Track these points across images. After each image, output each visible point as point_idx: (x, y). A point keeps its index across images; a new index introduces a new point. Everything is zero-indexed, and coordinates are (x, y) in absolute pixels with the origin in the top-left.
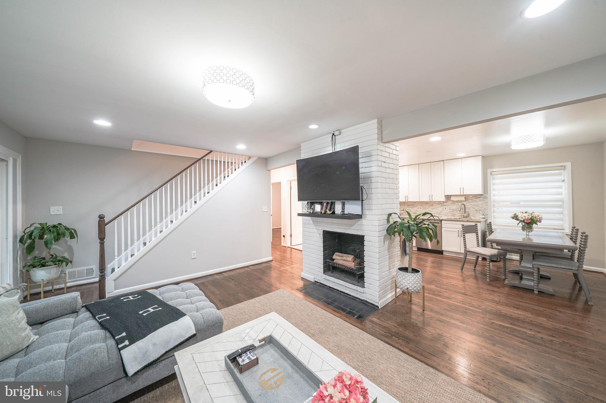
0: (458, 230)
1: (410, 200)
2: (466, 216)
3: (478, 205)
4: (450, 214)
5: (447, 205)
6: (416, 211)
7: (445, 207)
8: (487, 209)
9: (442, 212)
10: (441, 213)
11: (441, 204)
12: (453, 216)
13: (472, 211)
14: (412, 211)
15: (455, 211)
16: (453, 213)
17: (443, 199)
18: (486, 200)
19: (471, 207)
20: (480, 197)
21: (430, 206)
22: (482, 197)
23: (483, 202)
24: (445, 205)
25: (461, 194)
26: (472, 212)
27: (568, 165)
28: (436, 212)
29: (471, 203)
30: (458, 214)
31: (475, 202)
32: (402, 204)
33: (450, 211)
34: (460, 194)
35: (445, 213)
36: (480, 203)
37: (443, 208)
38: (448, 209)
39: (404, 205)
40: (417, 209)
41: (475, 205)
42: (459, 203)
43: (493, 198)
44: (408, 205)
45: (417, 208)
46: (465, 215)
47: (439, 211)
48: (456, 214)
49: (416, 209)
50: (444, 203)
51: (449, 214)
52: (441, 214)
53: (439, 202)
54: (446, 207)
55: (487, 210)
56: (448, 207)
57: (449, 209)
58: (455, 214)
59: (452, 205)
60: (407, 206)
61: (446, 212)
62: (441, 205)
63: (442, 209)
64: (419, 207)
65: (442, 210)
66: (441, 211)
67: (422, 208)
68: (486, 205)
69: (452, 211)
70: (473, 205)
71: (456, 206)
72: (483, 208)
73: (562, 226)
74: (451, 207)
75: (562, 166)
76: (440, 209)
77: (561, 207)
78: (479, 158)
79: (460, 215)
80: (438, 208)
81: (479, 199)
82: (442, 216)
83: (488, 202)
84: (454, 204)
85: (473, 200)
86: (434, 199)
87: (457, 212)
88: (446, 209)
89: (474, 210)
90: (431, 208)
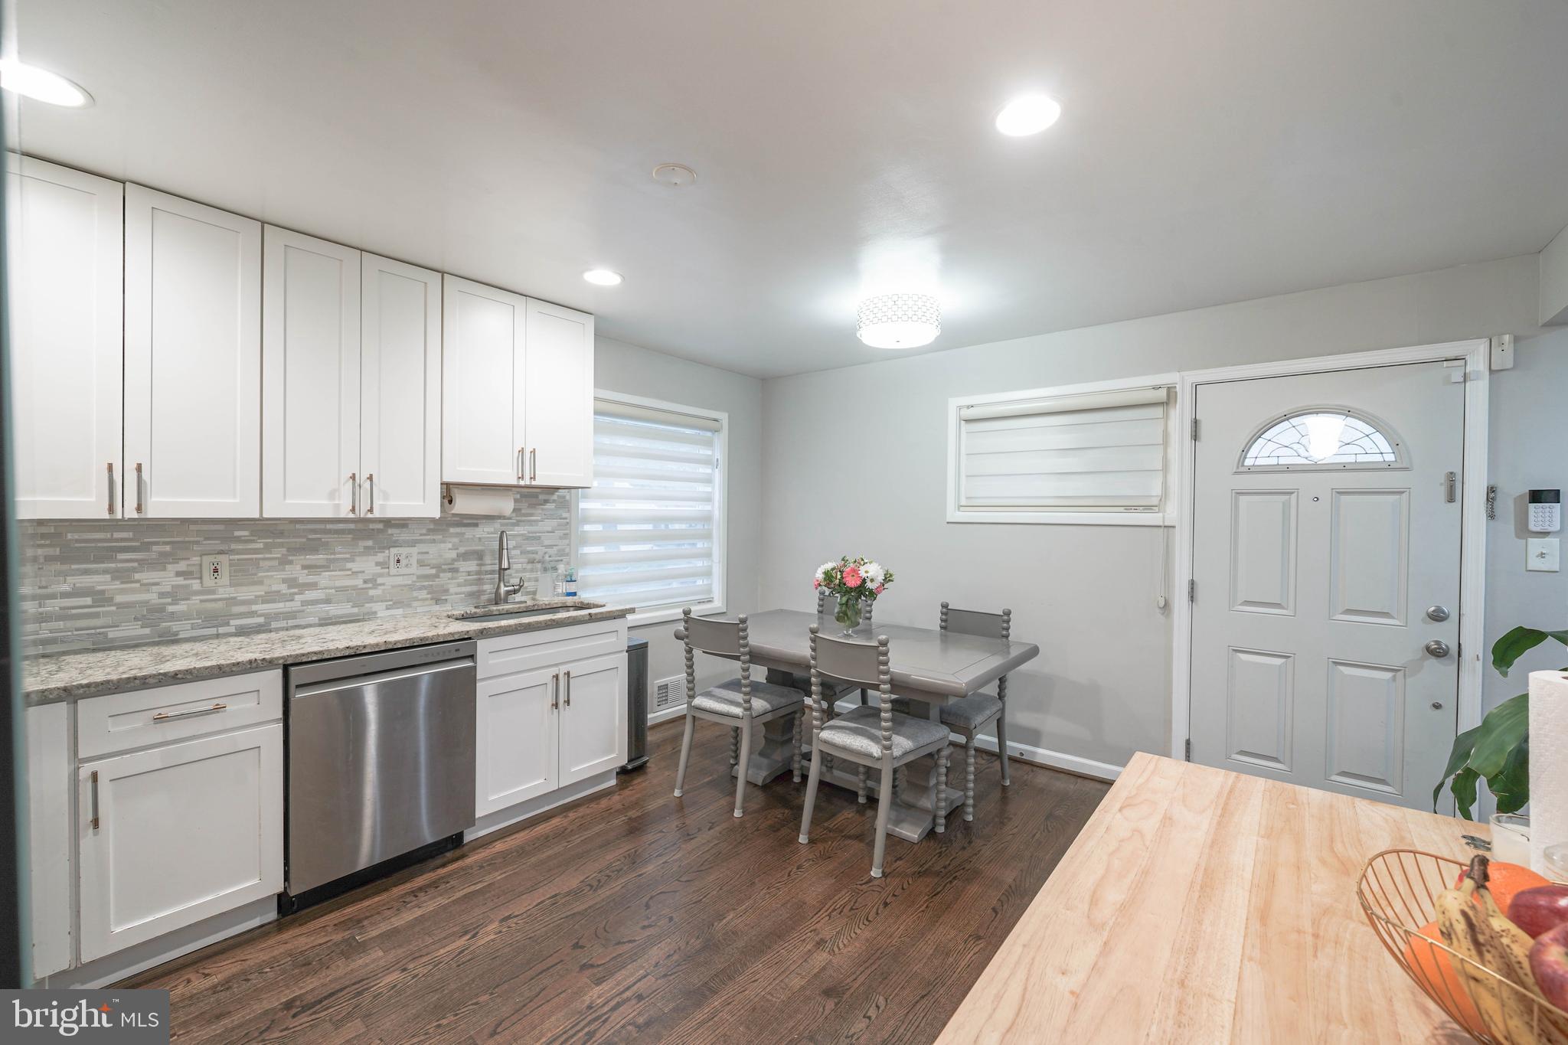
0: (554, 671)
1: (162, 505)
2: (507, 592)
3: (540, 537)
4: (423, 594)
5: (413, 544)
7: (394, 551)
8: (567, 555)
9: (376, 586)
10: (372, 592)
11: (369, 534)
12: (438, 601)
15: (444, 571)
16: (437, 581)
17: (432, 508)
18: (565, 515)
19: (517, 547)
20: (546, 501)
21: (293, 550)
22: (554, 501)
23: (555, 522)
24: (396, 544)
25: (522, 483)
26: (517, 571)
28: (339, 589)
29: (517, 525)
30: (459, 585)
31: (531, 523)
33: (419, 577)
35: (393, 587)
36: (549, 525)
37: (380, 557)
38: (414, 561)
40: (180, 580)
41: (527, 538)
42: (465, 530)
43: (582, 505)
45: (172, 568)
46: (503, 589)
47: (358, 582)
48: (452, 590)
49: (167, 578)
50: (390, 531)
51: (415, 594)
52: (372, 600)
53: (360, 526)
54: (403, 551)
55: (565, 559)
56: (414, 551)
57: (418, 561)
58: (447, 591)
59: (434, 541)
61: (399, 581)
62: (370, 543)
63: (378, 564)
64: (195, 560)
65: (378, 570)
66: (372, 581)
67: (225, 570)
68: (566, 536)
69: (433, 571)
70: (522, 535)
71: (450, 546)
72: (555, 548)
73: (710, 591)
74: (427, 553)
75: (716, 420)
76: (367, 565)
77: (708, 536)
78: (590, 323)
79: (468, 589)
80: (349, 565)
81: (542, 509)
82: (374, 610)
83: (568, 523)
84: (441, 537)
85: (523, 511)
86: (383, 507)
87: (455, 575)
88: (403, 562)
89: (526, 560)
90: (304, 567)
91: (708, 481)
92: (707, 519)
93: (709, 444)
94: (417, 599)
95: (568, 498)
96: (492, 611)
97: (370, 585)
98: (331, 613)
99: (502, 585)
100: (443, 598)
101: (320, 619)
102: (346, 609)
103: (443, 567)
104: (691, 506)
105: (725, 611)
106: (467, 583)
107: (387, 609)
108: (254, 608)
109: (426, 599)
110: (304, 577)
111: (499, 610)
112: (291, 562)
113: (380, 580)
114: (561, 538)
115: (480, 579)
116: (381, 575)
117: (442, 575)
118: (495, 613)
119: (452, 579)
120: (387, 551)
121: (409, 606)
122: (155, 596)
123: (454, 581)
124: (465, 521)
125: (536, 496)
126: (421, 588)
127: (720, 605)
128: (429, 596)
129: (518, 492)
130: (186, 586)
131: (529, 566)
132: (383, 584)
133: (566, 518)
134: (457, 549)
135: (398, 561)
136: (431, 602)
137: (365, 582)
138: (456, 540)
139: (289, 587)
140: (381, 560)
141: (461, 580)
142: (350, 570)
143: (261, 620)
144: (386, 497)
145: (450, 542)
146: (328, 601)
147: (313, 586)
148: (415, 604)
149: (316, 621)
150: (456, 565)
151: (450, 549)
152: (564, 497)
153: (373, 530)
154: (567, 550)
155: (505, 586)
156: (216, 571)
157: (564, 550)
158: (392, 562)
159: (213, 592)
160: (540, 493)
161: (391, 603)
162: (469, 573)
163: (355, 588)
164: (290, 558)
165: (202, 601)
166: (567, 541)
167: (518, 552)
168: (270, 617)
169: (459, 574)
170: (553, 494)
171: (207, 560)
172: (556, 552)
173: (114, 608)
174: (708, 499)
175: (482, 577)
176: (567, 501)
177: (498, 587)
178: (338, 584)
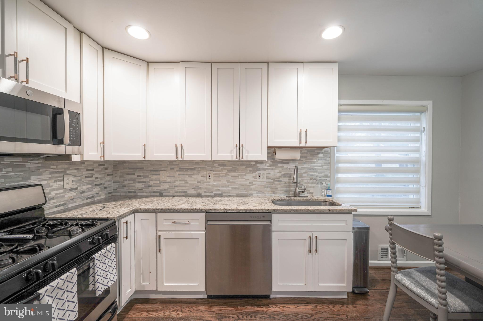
0: (310, 234)
2: (299, 192)
3: (316, 169)
4: (269, 189)
5: (265, 170)
6: (198, 182)
7: (258, 172)
8: (329, 177)
9: (253, 185)
10: (252, 187)
11: (251, 166)
12: (274, 192)
13: (306, 181)
14: (189, 183)
15: (276, 181)
16: (273, 185)
18: (328, 159)
19: (304, 173)
20: (318, 153)
21: (229, 171)
22: (322, 153)
23: (323, 163)
24: (259, 170)
25: (301, 145)
26: (306, 183)
27: (429, 104)
28: (242, 185)
29: (304, 163)
30: (282, 187)
31: (312, 163)
32: (166, 167)
33: (267, 182)
34: (297, 144)
35: (258, 185)
36: (320, 164)
37: (254, 174)
38: (265, 176)
39: (171, 169)
40: (202, 178)
41: (310, 169)
42: (284, 165)
43: (337, 155)
44: (180, 168)
45: (200, 175)
46: (298, 190)
47: (247, 183)
48: (279, 189)
49: (199, 177)
50: (257, 165)
51: (266, 189)
52: (251, 189)
53: (248, 163)
54: (262, 172)
55: (328, 179)
56: (265, 172)
57: (267, 177)
58: (277, 189)
59: (272, 169)
60: (177, 171)
61: (260, 183)
62: (251, 169)
63: (253, 177)
64: (205, 173)
65: (253, 179)
67: (212, 176)
68: (328, 169)
69: (272, 181)
70: (308, 168)
71: (278, 171)
72: (323, 174)
73: (419, 202)
74: (270, 174)
75: (423, 106)
76: (250, 177)
77: (417, 171)
78: (335, 67)
79: (285, 189)
80: (244, 177)
81: (317, 157)
82: (252, 193)
83: (329, 163)
84: (275, 168)
85: (308, 158)
86: (247, 156)
87: (280, 182)
88: (262, 177)
89: (309, 179)
90: (232, 176)
91: (417, 140)
92: (417, 161)
93: (418, 120)
94: (266, 191)
95: (329, 151)
96: (292, 199)
97: (251, 184)
98: (240, 193)
99: (297, 188)
100: (276, 191)
101: (236, 194)
102: (244, 192)
103: (276, 179)
104: (407, 155)
105: (430, 214)
106: (284, 186)
107: (256, 193)
108: (219, 188)
109: (270, 191)
110: (231, 180)
111: (294, 199)
112: (228, 175)
113: (254, 183)
114: (326, 170)
115: (289, 185)
116: (255, 181)
117: (275, 182)
118: (293, 200)
119: (279, 184)
120: (256, 172)
121: (264, 193)
122: (197, 182)
123: (280, 185)
124: (284, 162)
125: (314, 151)
126: (268, 187)
127: (426, 211)
128: (271, 190)
129: (306, 150)
130: (203, 180)
131: (311, 181)
132: (255, 184)
133: (328, 161)
134: (281, 173)
135: (260, 176)
136: (271, 192)
137: (249, 183)
138: (280, 169)
139: (228, 183)
140: (254, 175)
141: (282, 185)
142: (245, 178)
143: (221, 192)
144: (248, 152)
145: (278, 170)
146: (238, 189)
147: (234, 183)
148: (265, 192)
149: (235, 195)
150: (281, 179)
151: (278, 173)
152: (327, 151)
153: (252, 164)
154: (329, 175)
155: (298, 189)
156: (210, 176)
157: (327, 175)
158: (258, 177)
159: (209, 182)
160: (316, 150)
161: (258, 191)
162: (285, 183)
163: (246, 185)
164: (228, 173)
165: (207, 185)
166: (329, 171)
167: (306, 175)
168: (223, 192)
169: (282, 182)
170: (322, 150)
171: (208, 172)
172: (323, 176)
173: (188, 185)
174: (417, 151)
175: (291, 184)
176: (329, 153)
177: (296, 189)
178: (241, 183)
